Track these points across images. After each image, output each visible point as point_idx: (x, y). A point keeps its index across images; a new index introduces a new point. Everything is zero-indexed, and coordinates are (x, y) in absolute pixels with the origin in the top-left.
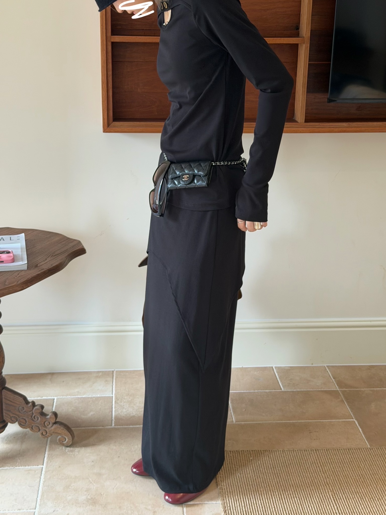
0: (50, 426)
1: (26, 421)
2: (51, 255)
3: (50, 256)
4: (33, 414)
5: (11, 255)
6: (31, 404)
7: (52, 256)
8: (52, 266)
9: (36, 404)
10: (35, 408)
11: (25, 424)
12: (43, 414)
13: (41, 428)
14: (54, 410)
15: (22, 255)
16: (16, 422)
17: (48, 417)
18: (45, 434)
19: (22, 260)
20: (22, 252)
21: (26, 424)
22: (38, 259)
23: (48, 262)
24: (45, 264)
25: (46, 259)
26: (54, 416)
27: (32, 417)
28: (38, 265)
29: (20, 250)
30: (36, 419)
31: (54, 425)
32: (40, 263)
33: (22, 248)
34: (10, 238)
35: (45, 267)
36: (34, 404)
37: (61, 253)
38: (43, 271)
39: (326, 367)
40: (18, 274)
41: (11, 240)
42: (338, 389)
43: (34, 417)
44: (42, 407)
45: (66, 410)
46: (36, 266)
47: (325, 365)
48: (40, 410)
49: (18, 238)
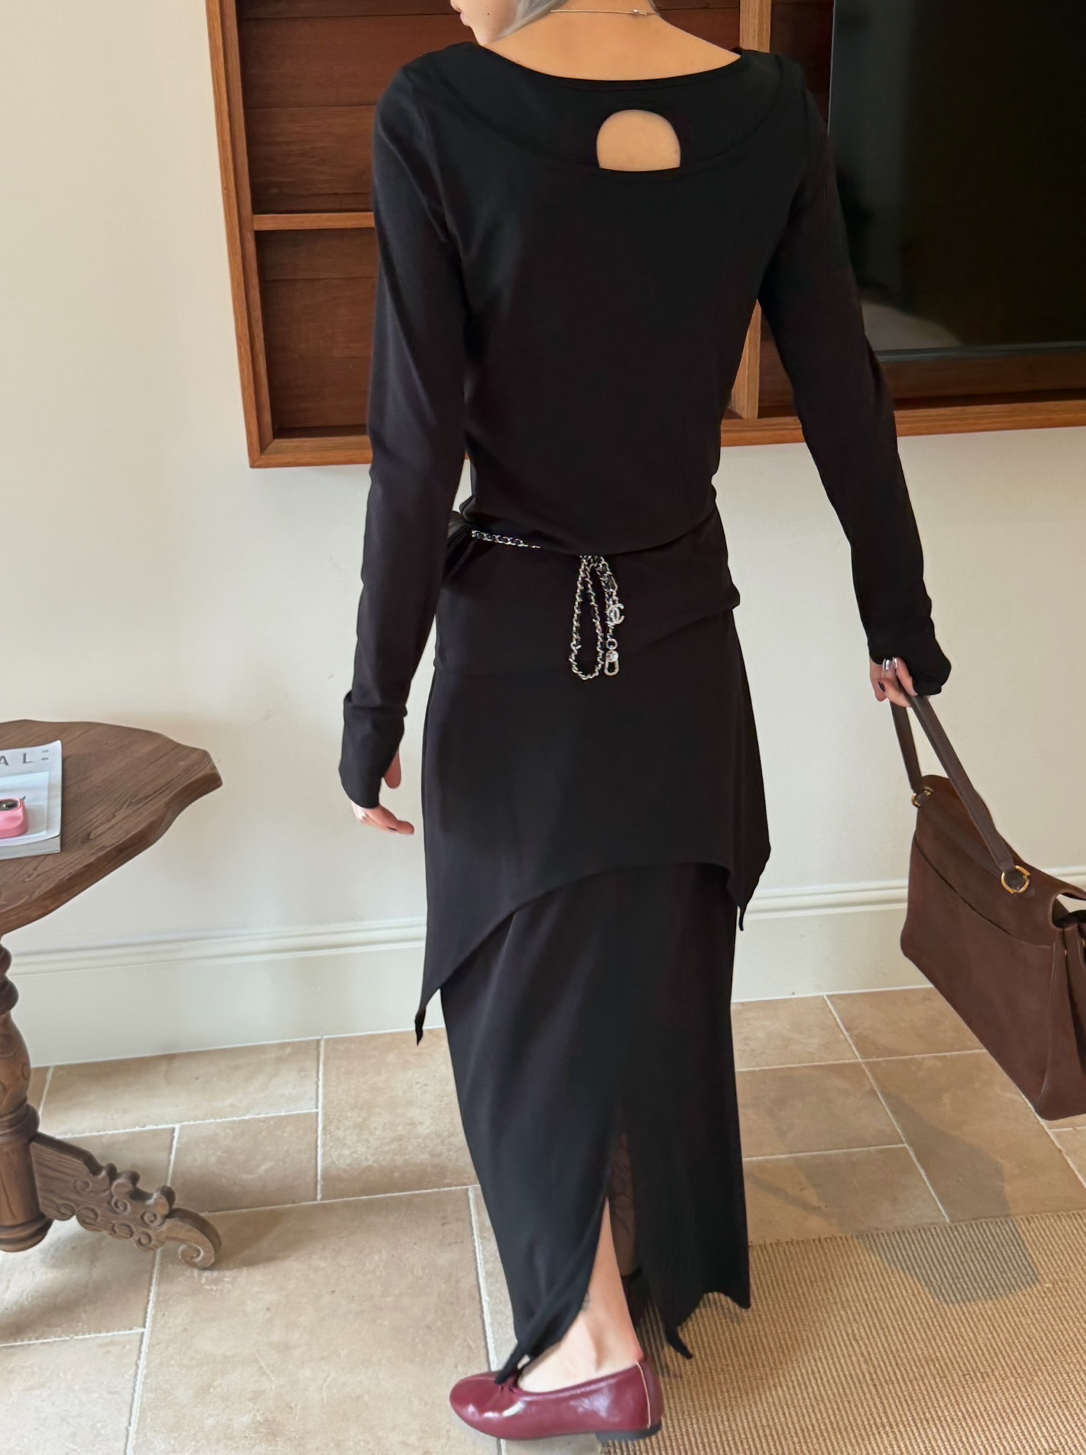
0: (158, 1222)
1: (96, 1215)
2: (127, 804)
3: (125, 807)
4: (111, 1196)
5: (18, 812)
6: (104, 1173)
7: (130, 803)
8: (129, 836)
9: (119, 1169)
10: (115, 1183)
11: (95, 1220)
12: (138, 1196)
13: (134, 1229)
14: (167, 1182)
15: (49, 807)
16: (71, 1216)
17: (151, 1202)
18: (147, 1241)
19: (48, 828)
20: (49, 798)
21: (99, 1220)
22: (91, 817)
23: (120, 825)
24: (111, 831)
25: (114, 816)
26: (164, 1200)
27: (109, 1203)
28: (91, 837)
29: (45, 794)
30: (122, 1208)
31: (168, 1221)
32: (97, 827)
33: (50, 787)
34: (25, 755)
35: (110, 839)
36: (113, 1173)
37: (155, 792)
38: (104, 852)
39: (826, 998)
40: (36, 869)
41: (25, 762)
42: (860, 1060)
43: (116, 1204)
44: (134, 1178)
45: (203, 1160)
46: (87, 839)
47: (824, 994)
48: (130, 1187)
49: (45, 755)
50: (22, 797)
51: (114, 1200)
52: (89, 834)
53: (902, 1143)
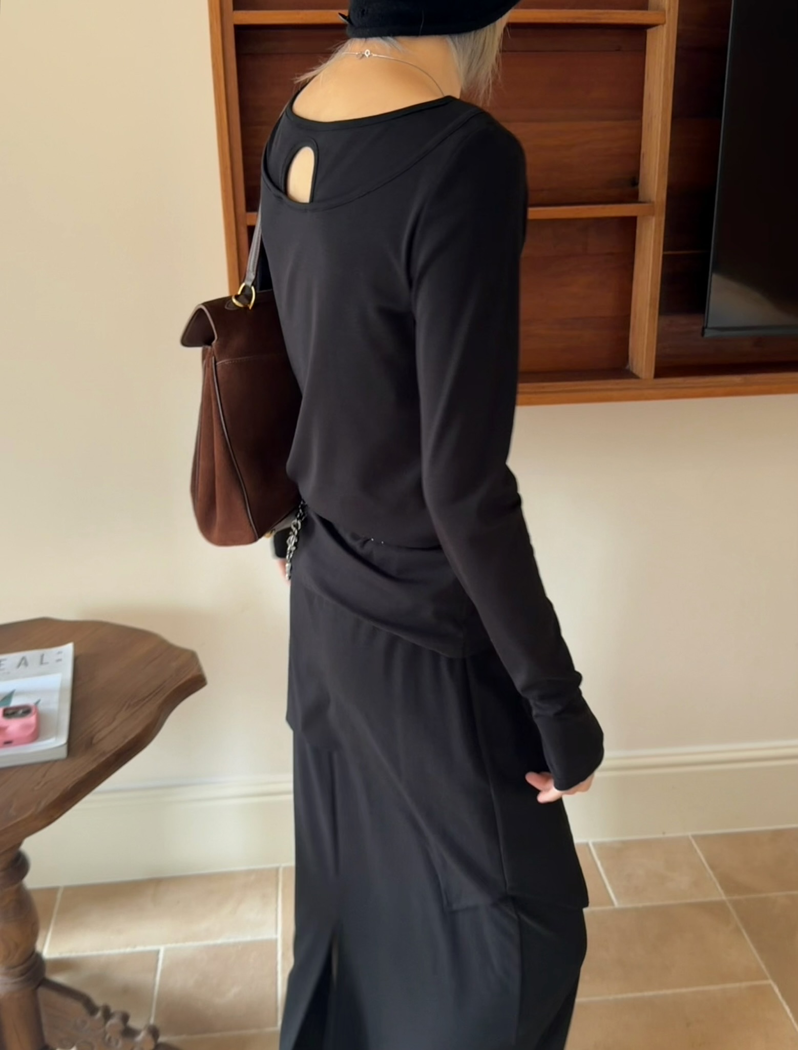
1: (93, 1047)
2: (126, 706)
3: (124, 709)
4: (105, 1033)
5: (31, 719)
6: (99, 1015)
7: (129, 706)
8: (127, 741)
9: (113, 1010)
10: (109, 1023)
12: (129, 1033)
14: (152, 1021)
15: (59, 712)
16: (72, 1047)
17: (140, 1038)
19: (57, 734)
20: (60, 701)
22: (94, 721)
23: (118, 729)
24: (111, 736)
25: (114, 719)
26: (150, 1038)
27: (104, 1038)
28: (95, 741)
29: (56, 697)
30: (114, 1043)
32: (99, 731)
33: (62, 690)
34: (42, 656)
35: (110, 744)
36: (107, 1014)
37: (150, 694)
38: (103, 759)
39: (691, 838)
40: (44, 776)
41: (42, 663)
42: (724, 898)
43: (110, 1039)
44: (125, 1018)
45: (183, 982)
46: (90, 744)
47: (689, 834)
48: (121, 1027)
49: (59, 657)
50: (35, 701)
51: (107, 1037)
52: (92, 738)
53: (766, 978)
